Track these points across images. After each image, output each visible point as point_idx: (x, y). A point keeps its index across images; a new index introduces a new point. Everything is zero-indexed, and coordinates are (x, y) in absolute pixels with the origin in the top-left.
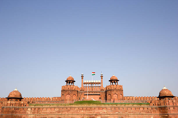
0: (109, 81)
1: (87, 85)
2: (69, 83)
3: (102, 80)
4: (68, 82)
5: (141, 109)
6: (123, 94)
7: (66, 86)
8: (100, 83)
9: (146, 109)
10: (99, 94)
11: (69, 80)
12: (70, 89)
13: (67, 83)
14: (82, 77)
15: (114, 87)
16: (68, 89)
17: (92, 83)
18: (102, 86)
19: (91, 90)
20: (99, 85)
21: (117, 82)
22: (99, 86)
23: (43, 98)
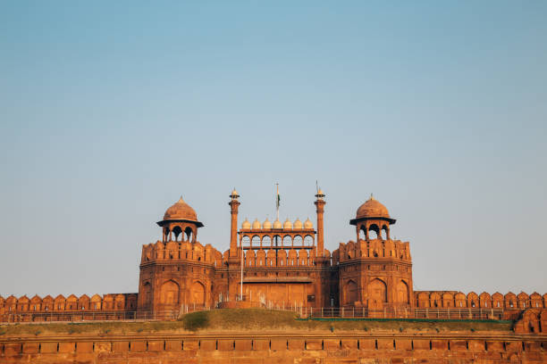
0: (353, 222)
1: (256, 242)
2: (177, 231)
3: (320, 221)
4: (172, 227)
5: (476, 347)
6: (410, 279)
7: (161, 246)
8: (309, 233)
9: (496, 348)
10: (305, 279)
11: (173, 217)
12: (176, 256)
13: (167, 232)
14: (234, 205)
15: (372, 250)
16: (167, 256)
17: (276, 233)
18: (321, 243)
19: (272, 263)
20: (309, 241)
21: (385, 227)
22: (306, 245)
23: (61, 296)
